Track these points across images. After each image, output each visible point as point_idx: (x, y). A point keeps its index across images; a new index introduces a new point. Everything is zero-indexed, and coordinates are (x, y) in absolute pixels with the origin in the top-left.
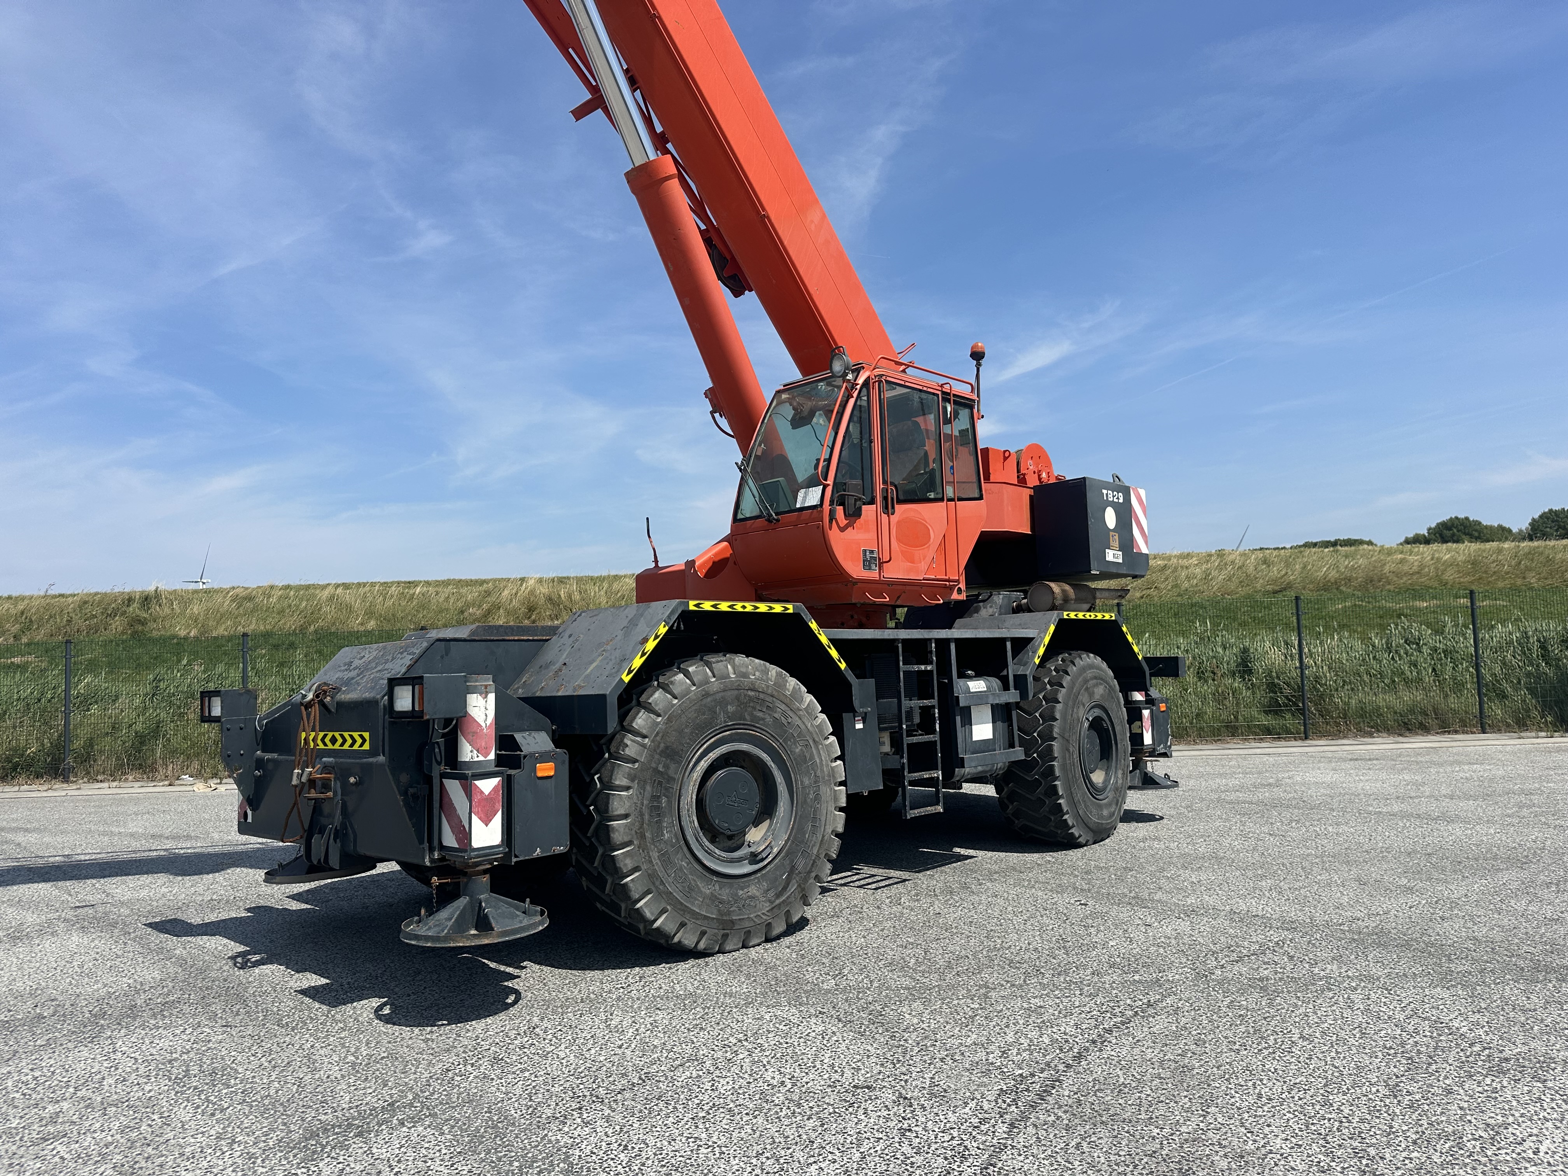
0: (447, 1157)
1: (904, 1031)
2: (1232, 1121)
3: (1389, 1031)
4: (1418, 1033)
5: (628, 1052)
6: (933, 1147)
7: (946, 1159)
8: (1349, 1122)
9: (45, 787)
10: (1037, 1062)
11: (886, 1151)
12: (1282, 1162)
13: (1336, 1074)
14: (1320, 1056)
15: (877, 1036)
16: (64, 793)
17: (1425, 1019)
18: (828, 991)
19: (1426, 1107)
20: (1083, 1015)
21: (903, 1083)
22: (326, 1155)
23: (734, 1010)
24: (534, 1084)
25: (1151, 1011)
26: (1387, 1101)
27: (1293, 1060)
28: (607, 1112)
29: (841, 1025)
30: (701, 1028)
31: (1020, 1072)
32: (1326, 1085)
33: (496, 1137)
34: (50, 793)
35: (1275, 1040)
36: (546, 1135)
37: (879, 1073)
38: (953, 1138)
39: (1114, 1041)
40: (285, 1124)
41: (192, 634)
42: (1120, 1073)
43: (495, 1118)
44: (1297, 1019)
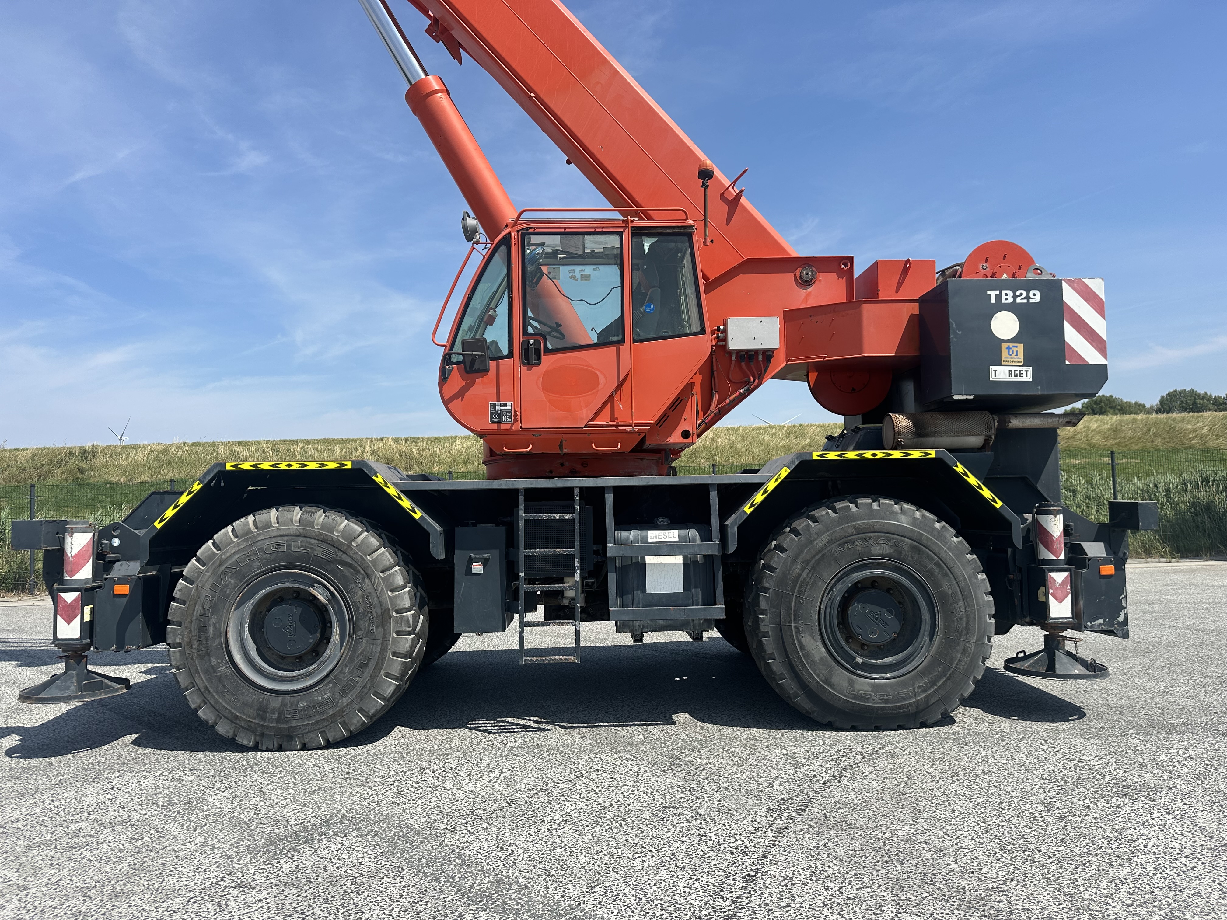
0: (373, 856)
1: (697, 769)
2: (934, 828)
3: (1046, 768)
4: (1066, 769)
5: (496, 785)
6: (723, 846)
7: (732, 854)
8: (1016, 828)
9: (16, 599)
10: (794, 790)
11: (689, 849)
12: (970, 854)
13: (1007, 797)
14: (996, 785)
15: (677, 773)
16: (31, 603)
17: (1071, 760)
18: (639, 743)
19: (1071, 818)
20: (826, 759)
21: (698, 805)
22: (284, 856)
23: (571, 756)
24: (430, 807)
25: (874, 755)
26: (1043, 814)
27: (977, 787)
28: (485, 825)
29: (650, 766)
30: (548, 769)
31: (782, 796)
32: (1000, 804)
33: (406, 843)
34: (20, 604)
35: (964, 774)
36: (443, 841)
37: (681, 798)
38: (736, 841)
39: (849, 776)
40: (250, 836)
41: (122, 481)
42: (854, 797)
43: (404, 830)
44: (980, 761)
